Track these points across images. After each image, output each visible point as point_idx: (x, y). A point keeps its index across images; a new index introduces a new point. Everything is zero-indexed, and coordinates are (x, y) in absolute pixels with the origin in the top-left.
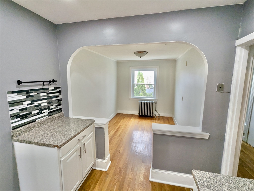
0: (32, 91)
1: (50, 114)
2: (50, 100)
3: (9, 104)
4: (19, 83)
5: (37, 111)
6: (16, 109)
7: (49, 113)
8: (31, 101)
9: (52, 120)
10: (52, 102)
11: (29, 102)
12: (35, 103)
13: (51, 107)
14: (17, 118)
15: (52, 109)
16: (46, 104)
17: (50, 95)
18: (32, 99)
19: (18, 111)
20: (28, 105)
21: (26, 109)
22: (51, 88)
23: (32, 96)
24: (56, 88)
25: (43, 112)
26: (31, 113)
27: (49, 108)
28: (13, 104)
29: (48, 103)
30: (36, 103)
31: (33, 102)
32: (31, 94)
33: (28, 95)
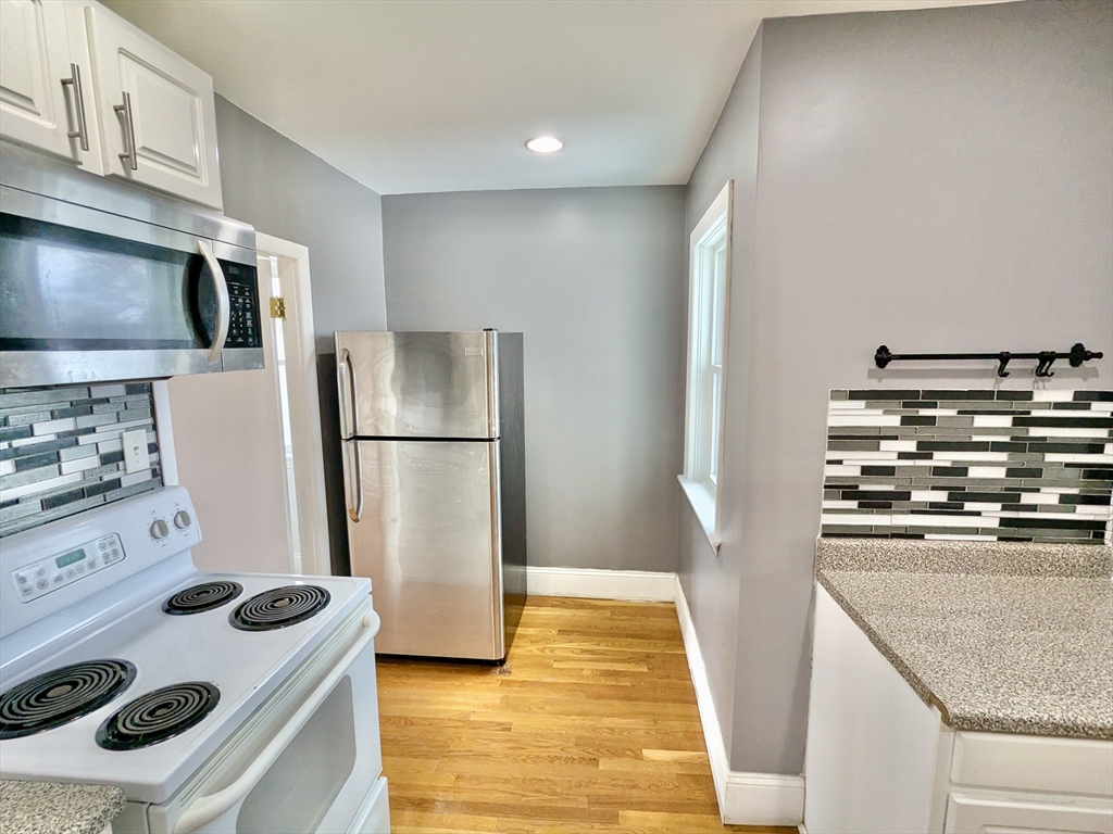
0: (933, 398)
1: (1013, 529)
2: (1027, 460)
3: (830, 437)
4: (883, 357)
5: (942, 497)
6: (852, 463)
7: (1004, 522)
8: (920, 445)
9: (1016, 567)
10: (1037, 473)
11: (911, 446)
12: (937, 455)
13: (1026, 498)
14: (846, 497)
15: (1033, 508)
16: (1000, 473)
17: (1035, 432)
18: (928, 434)
19: (857, 472)
20: (902, 456)
21: (888, 471)
22: (1053, 393)
23: (931, 420)
24: (1083, 399)
25: (968, 506)
26: (906, 496)
27: (1009, 499)
28: (844, 439)
29: (1011, 473)
30: (943, 459)
31: (926, 449)
32: (924, 412)
33: (910, 412)
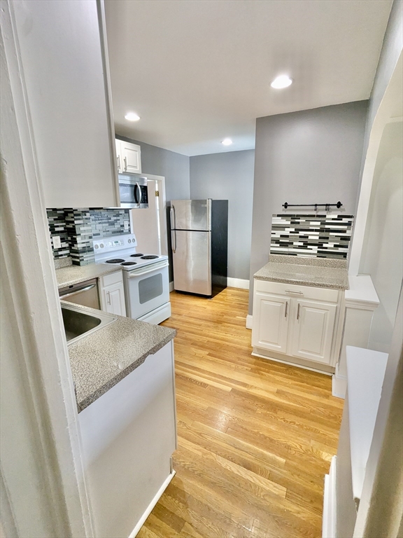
0: (299, 217)
1: (322, 254)
2: (324, 234)
3: (272, 227)
4: (286, 206)
5: (302, 244)
6: (278, 234)
7: (318, 252)
8: (295, 230)
9: (320, 264)
10: (328, 238)
11: (293, 230)
12: (300, 232)
13: (324, 245)
14: (276, 243)
15: (326, 248)
16: (317, 238)
17: (327, 226)
18: (298, 227)
19: (279, 236)
20: (291, 232)
21: (287, 236)
22: (331, 216)
23: (299, 223)
24: (340, 217)
25: (309, 247)
26: (292, 243)
27: (320, 245)
28: (276, 227)
29: (320, 238)
30: (302, 233)
31: (297, 231)
32: (296, 221)
33: (293, 221)
